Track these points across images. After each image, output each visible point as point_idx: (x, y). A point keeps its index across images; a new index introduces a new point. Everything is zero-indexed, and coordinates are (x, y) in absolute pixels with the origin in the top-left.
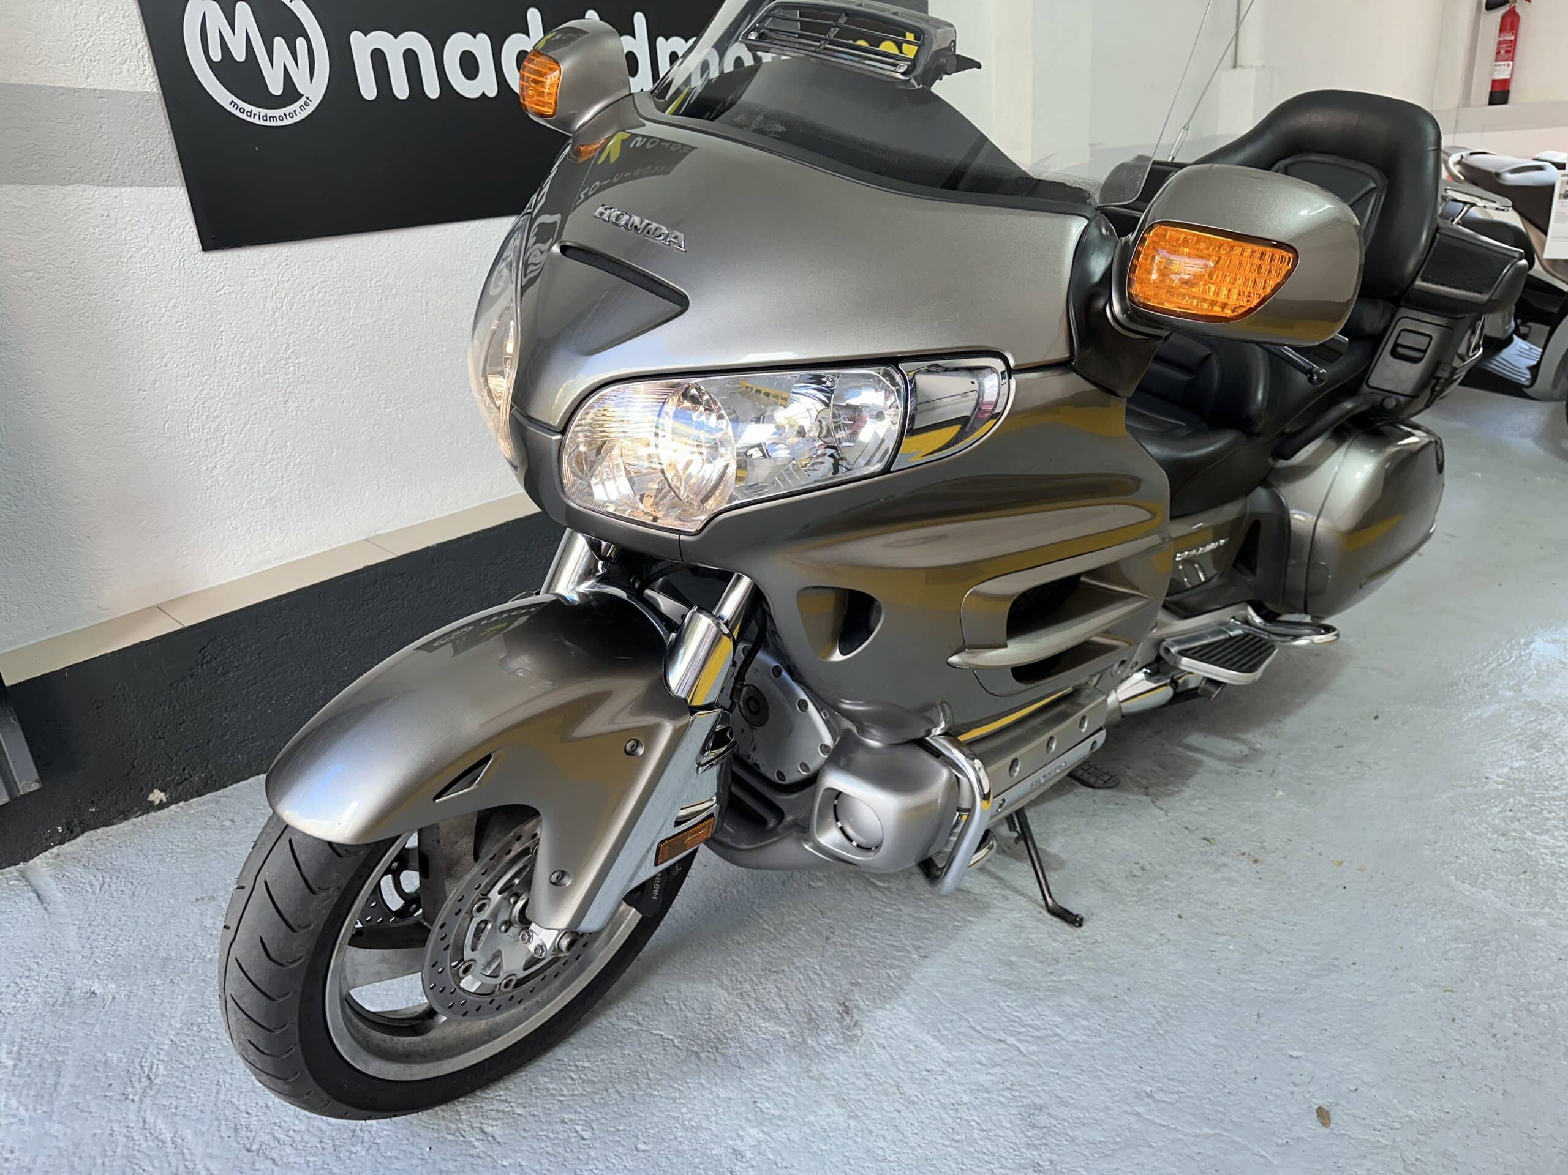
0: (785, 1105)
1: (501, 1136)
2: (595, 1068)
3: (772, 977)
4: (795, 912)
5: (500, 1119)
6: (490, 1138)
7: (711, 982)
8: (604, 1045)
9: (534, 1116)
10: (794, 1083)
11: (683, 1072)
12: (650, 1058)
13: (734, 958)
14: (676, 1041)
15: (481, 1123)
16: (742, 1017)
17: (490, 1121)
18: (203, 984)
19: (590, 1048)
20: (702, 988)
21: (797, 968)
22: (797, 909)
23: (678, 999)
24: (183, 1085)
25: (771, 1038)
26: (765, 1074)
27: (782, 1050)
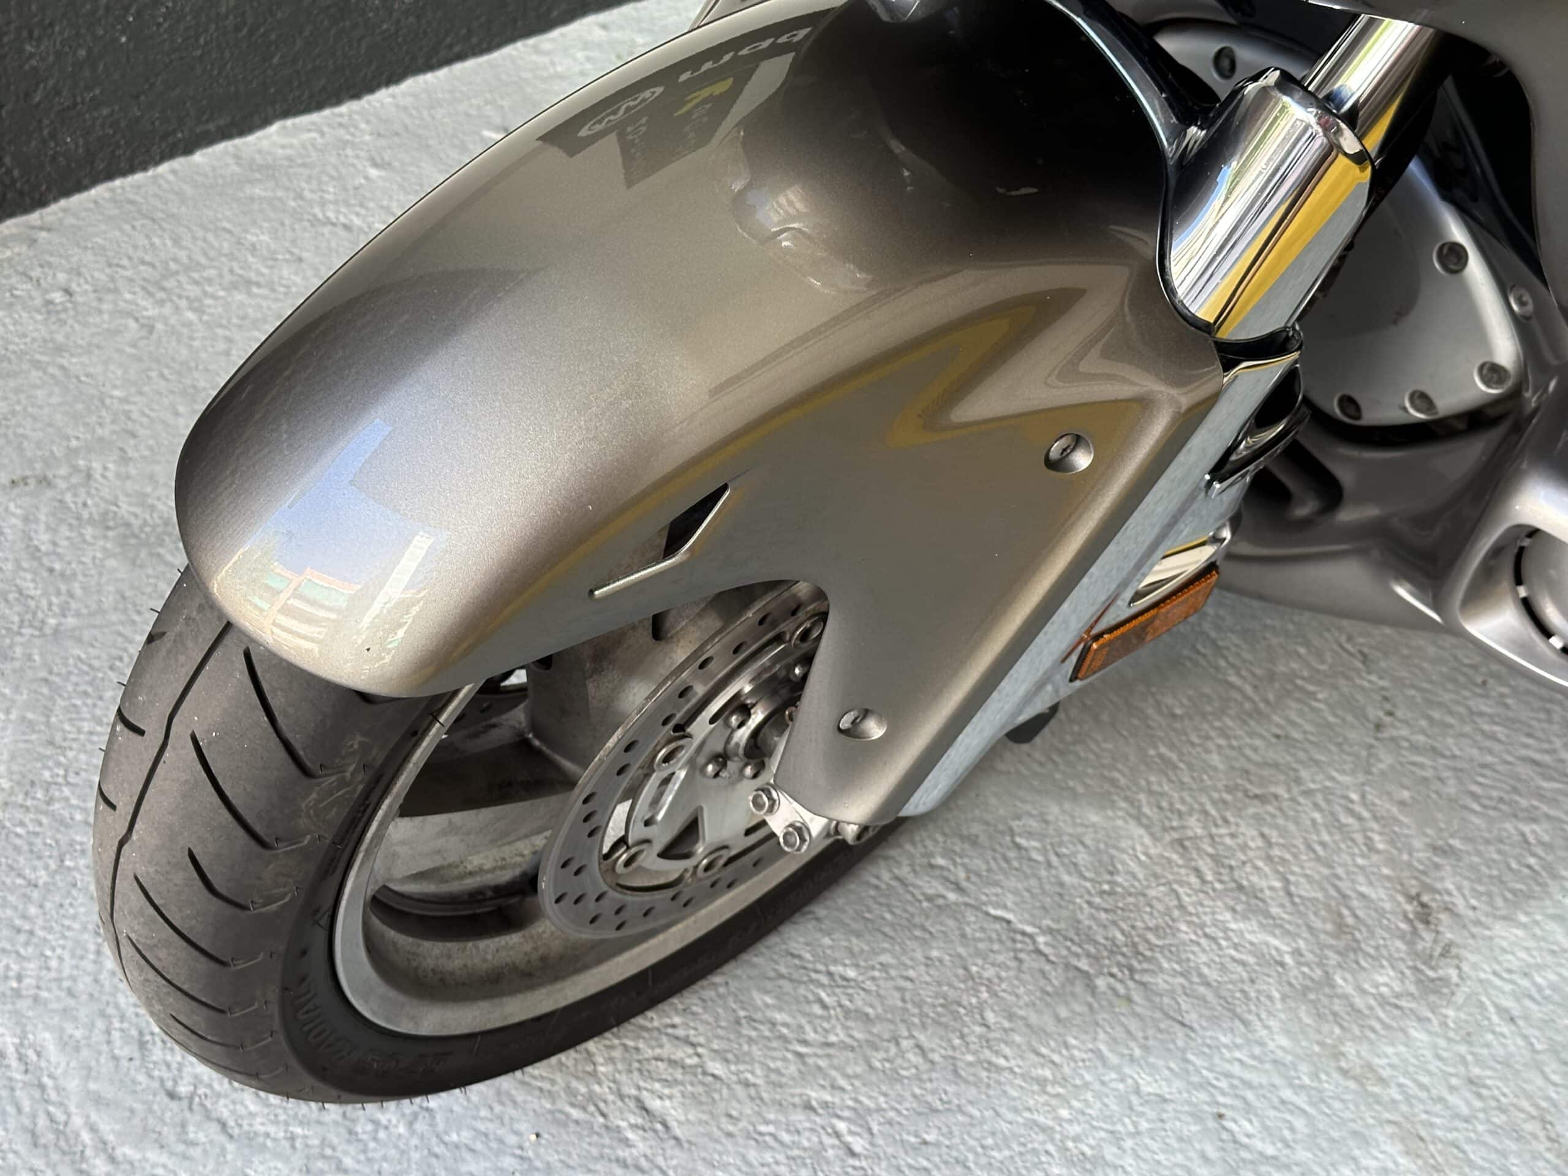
0: (1287, 1133)
1: (679, 1123)
2: (869, 985)
3: (1251, 811)
4: (1302, 651)
5: (676, 1082)
6: (659, 1127)
7: (1113, 805)
8: (887, 930)
9: (747, 1084)
10: (1306, 1080)
11: (1058, 1020)
12: (986, 975)
13: (1163, 750)
14: (1041, 939)
15: (639, 1088)
16: (1186, 899)
17: (657, 1086)
18: (45, 691)
19: (858, 935)
20: (1094, 818)
21: (1308, 793)
22: (1307, 644)
23: (1042, 837)
24: (27, 927)
25: (1251, 960)
26: (1238, 1047)
27: (1277, 995)
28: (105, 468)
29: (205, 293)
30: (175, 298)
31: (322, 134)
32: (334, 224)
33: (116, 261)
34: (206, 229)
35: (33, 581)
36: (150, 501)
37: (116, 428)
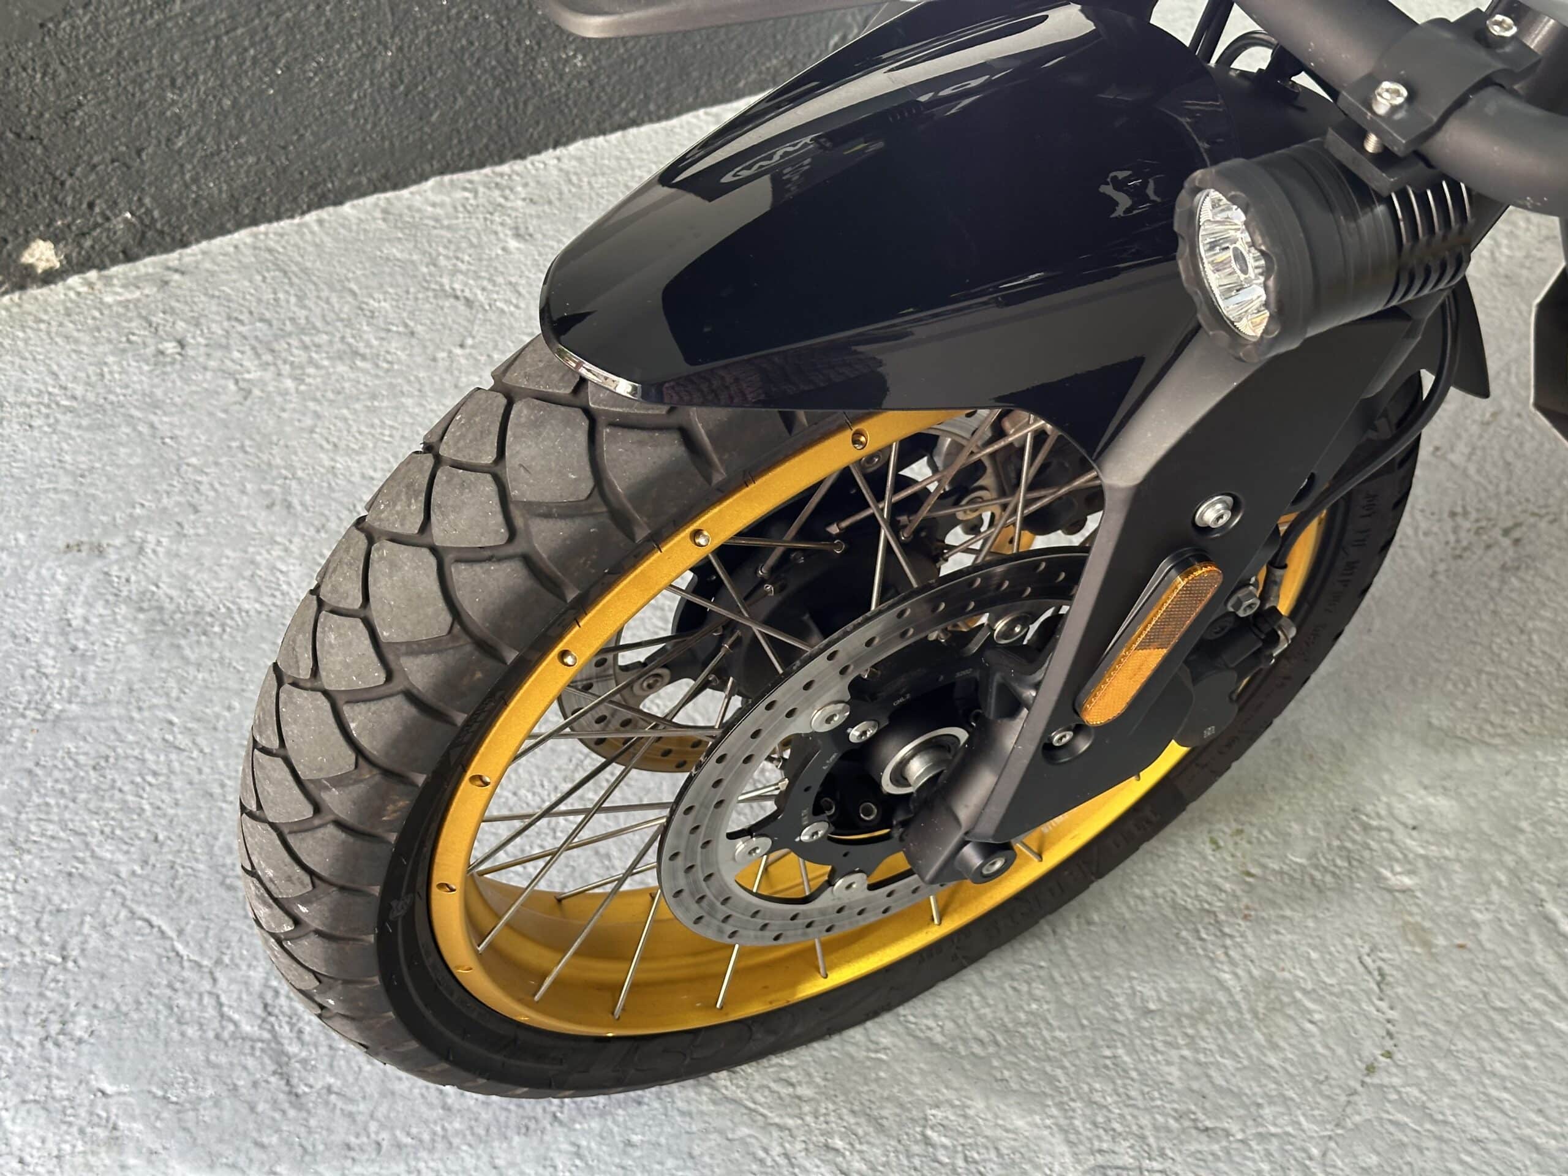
28: (159, 543)
29: (311, 361)
30: (279, 362)
31: (476, 193)
32: (457, 298)
33: (235, 315)
34: (332, 288)
35: (54, 658)
36: (191, 585)
37: (182, 499)
